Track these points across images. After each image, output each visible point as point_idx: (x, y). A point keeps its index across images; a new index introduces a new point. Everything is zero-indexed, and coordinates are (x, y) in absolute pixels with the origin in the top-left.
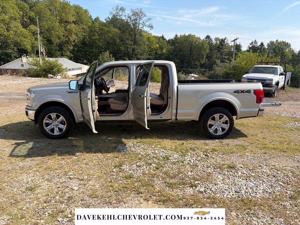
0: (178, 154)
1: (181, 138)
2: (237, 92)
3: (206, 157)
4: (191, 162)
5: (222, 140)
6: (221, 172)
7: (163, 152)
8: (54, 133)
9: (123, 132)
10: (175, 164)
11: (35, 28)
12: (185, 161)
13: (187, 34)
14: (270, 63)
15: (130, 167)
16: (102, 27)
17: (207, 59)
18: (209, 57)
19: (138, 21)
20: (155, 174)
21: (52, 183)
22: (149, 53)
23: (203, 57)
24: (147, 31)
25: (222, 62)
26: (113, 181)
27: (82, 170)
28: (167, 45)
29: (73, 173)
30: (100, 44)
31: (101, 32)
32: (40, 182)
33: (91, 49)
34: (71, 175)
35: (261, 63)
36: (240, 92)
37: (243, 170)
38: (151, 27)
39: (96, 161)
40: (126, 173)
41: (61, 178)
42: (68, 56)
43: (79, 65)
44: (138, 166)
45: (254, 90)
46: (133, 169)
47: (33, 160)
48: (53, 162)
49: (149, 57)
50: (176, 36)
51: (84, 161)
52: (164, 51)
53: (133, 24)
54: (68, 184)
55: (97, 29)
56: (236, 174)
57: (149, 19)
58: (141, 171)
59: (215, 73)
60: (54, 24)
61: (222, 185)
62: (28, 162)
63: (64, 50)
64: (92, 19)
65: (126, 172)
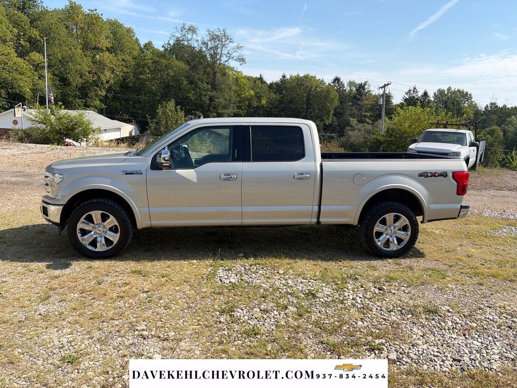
0: (330, 287)
1: (326, 256)
2: (423, 175)
3: (381, 292)
4: (357, 302)
5: (398, 261)
6: (415, 321)
7: (302, 283)
8: (96, 247)
9: (220, 245)
10: (328, 306)
11: (39, 57)
12: (346, 300)
13: (302, 75)
14: (449, 124)
15: (249, 312)
16: (157, 59)
17: (336, 117)
18: (338, 114)
19: (219, 50)
20: (298, 327)
21: (109, 347)
22: (238, 105)
23: (328, 114)
24: (233, 68)
25: (360, 121)
26: (225, 341)
27: (162, 320)
28: (267, 92)
29: (146, 325)
30: (154, 88)
31: (156, 67)
32: (85, 345)
33: (137, 95)
34: (143, 330)
35: (438, 125)
36: (429, 175)
37: (454, 317)
38: (242, 60)
39: (184, 300)
40: (244, 324)
41: (124, 336)
42: (96, 107)
43: (116, 123)
44: (264, 311)
45: (453, 172)
46: (257, 316)
47: (64, 301)
48: (102, 303)
49: (237, 112)
50: (284, 77)
51: (162, 301)
52: (264, 102)
53: (211, 55)
54: (141, 348)
55: (149, 61)
56: (443, 324)
57: (239, 48)
58: (272, 320)
59: (348, 141)
60: (73, 50)
61: (425, 347)
62: (54, 304)
63: (89, 97)
64: (139, 45)
65: (244, 322)
